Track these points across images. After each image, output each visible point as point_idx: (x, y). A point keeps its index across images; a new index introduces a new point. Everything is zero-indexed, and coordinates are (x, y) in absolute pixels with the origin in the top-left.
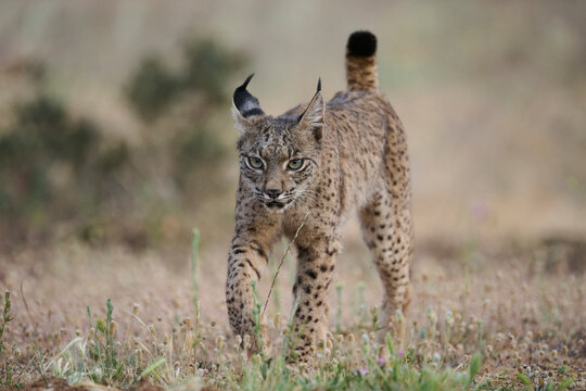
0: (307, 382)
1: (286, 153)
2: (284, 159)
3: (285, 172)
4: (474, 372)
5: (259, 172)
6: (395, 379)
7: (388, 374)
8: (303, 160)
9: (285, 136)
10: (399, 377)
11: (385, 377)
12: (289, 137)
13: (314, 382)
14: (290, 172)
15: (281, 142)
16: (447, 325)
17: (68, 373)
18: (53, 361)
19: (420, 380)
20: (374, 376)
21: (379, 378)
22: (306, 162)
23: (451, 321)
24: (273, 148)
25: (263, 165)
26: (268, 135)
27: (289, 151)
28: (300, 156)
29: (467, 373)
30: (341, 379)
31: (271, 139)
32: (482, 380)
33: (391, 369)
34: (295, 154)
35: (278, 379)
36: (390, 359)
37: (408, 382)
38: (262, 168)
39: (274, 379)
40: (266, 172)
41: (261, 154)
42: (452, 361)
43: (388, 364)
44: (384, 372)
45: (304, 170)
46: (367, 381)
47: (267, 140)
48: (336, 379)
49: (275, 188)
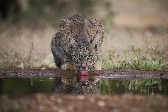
0: (114, 66)
1: (87, 54)
2: (87, 56)
3: (87, 60)
4: (160, 63)
5: (79, 60)
6: (138, 65)
7: (137, 63)
8: (92, 56)
9: (86, 48)
10: (140, 64)
11: (136, 64)
12: (88, 48)
13: (116, 66)
14: (89, 60)
15: (86, 50)
16: (153, 50)
17: (49, 64)
18: (45, 61)
19: (145, 65)
20: (133, 64)
21: (134, 64)
22: (93, 56)
23: (154, 49)
24: (83, 52)
25: (80, 58)
26: (81, 49)
27: (88, 53)
28: (91, 54)
29: (158, 63)
30: (124, 65)
31: (82, 50)
32: (162, 65)
33: (137, 62)
34: (90, 54)
35: (107, 65)
36: (137, 59)
37: (142, 65)
38: (80, 59)
39: (105, 65)
40: (81, 61)
41: (80, 55)
42: (154, 59)
43: (137, 61)
44: (135, 63)
45: (93, 59)
46: (131, 65)
47: (81, 50)
48: (122, 65)
49: (84, 66)
